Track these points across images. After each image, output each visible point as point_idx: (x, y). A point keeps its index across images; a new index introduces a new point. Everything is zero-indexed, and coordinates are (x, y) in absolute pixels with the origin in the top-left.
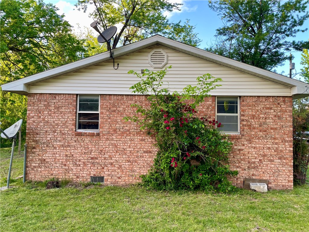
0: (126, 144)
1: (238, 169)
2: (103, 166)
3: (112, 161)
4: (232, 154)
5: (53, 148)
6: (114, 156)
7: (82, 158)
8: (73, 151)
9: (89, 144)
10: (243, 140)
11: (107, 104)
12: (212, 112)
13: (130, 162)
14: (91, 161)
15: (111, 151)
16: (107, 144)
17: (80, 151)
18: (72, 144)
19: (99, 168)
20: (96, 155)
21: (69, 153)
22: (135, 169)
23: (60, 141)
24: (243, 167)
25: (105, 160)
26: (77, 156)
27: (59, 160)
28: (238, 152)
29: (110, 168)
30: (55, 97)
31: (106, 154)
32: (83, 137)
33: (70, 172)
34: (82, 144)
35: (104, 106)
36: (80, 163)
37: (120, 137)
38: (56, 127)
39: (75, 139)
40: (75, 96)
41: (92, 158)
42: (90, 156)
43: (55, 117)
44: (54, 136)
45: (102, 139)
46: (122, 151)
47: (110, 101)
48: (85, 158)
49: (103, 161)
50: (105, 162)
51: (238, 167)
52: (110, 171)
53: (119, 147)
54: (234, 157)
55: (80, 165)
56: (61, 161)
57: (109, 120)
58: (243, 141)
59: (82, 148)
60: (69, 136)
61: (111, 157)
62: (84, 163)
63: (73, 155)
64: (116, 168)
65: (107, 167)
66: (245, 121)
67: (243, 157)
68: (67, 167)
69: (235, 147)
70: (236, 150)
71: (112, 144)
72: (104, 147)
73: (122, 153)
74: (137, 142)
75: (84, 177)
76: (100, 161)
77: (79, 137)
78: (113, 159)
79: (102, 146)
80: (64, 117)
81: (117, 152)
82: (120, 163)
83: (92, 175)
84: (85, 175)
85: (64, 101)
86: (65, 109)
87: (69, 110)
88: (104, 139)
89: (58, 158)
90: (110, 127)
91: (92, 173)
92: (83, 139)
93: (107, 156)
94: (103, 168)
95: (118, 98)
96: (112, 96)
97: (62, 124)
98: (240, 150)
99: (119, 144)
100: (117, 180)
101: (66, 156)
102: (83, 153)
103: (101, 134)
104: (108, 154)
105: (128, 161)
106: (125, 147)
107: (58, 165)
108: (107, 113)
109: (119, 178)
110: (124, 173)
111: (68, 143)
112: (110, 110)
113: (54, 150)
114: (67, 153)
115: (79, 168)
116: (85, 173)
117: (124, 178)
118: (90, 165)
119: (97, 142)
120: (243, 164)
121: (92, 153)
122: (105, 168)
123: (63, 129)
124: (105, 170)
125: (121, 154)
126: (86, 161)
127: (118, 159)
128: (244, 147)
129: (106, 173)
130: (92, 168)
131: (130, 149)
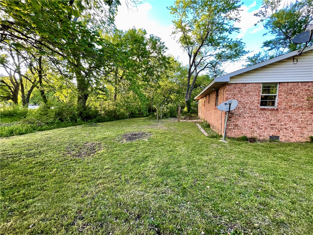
0: (299, 116)
3: (286, 127)
5: (243, 118)
6: (288, 124)
7: (264, 124)
11: (285, 89)
13: (301, 128)
14: (270, 126)
15: (286, 120)
16: (283, 116)
17: (263, 120)
19: (276, 131)
20: (275, 123)
21: (255, 121)
22: (304, 132)
26: (261, 123)
29: (285, 131)
30: (246, 85)
31: (282, 122)
32: (265, 111)
33: (255, 133)
35: (283, 90)
36: (262, 127)
37: (294, 111)
38: (246, 104)
41: (271, 125)
42: (270, 123)
44: (244, 110)
45: (279, 113)
47: (288, 87)
48: (266, 124)
49: (279, 126)
52: (284, 133)
56: (248, 125)
57: (286, 100)
59: (264, 118)
61: (286, 124)
62: (265, 127)
63: (257, 122)
64: (289, 131)
68: (253, 130)
72: (280, 117)
74: (307, 115)
75: (265, 136)
76: (278, 127)
78: (287, 125)
79: (279, 117)
80: (252, 98)
82: (293, 128)
86: (253, 93)
87: (255, 94)
88: (281, 113)
90: (287, 105)
92: (265, 113)
93: (283, 124)
95: (294, 84)
96: (290, 83)
97: (250, 103)
99: (292, 116)
100: (290, 139)
101: (253, 123)
102: (265, 121)
103: (279, 109)
104: (284, 122)
105: (299, 127)
106: (298, 118)
107: (246, 128)
108: (285, 95)
109: (291, 138)
110: (295, 135)
112: (287, 93)
113: (244, 119)
114: (253, 121)
116: (266, 134)
117: (295, 138)
118: (269, 129)
119: (276, 114)
121: (272, 122)
122: (281, 131)
123: (250, 106)
131: (302, 119)
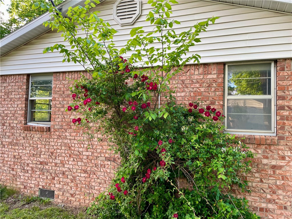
0: (82, 146)
1: (270, 206)
2: (53, 175)
3: (64, 169)
4: (257, 175)
6: (67, 162)
7: (30, 162)
8: (21, 151)
9: (38, 142)
10: (282, 147)
11: (61, 86)
12: (217, 93)
13: (87, 173)
14: (40, 166)
15: (64, 155)
16: (59, 144)
17: (28, 151)
18: (21, 142)
19: (49, 177)
20: (46, 159)
21: (17, 154)
22: (93, 184)
23: (9, 137)
24: (281, 202)
25: (56, 166)
26: (26, 158)
27: (7, 161)
28: (270, 172)
29: (61, 179)
30: (6, 80)
31: (57, 158)
32: (32, 132)
33: (18, 179)
34: (31, 142)
35: (57, 89)
36: (28, 169)
37: (74, 134)
38: (6, 118)
39: (24, 135)
40: (25, 77)
41: (41, 163)
42: (40, 159)
43: (5, 106)
44: (3, 129)
45: (53, 136)
46: (76, 155)
47: (64, 82)
48: (34, 162)
49: (53, 168)
50: (56, 170)
51: (269, 201)
52: (61, 183)
53: (73, 148)
54: (261, 181)
55: (28, 171)
56: (9, 163)
57: (62, 109)
58: (282, 150)
59: (30, 148)
60: (18, 131)
61: (63, 164)
62: (32, 168)
63: (21, 157)
64: (69, 181)
65: (58, 177)
66: (286, 108)
67: (283, 182)
68: (14, 173)
69: (265, 161)
70: (266, 167)
71: (66, 145)
72: (55, 147)
73: (76, 158)
74: (96, 143)
75: (32, 189)
76: (50, 168)
77: (28, 133)
78: (65, 166)
79: (53, 146)
80: (13, 105)
81: (70, 156)
82: (74, 173)
83: (41, 187)
84: (33, 186)
85: (14, 84)
86: (15, 94)
87: (18, 96)
88: (55, 137)
89: (6, 159)
90: (63, 120)
91: (40, 183)
92: (33, 136)
94: (54, 179)
97: (11, 115)
98: (274, 167)
99: (73, 145)
100: (70, 198)
101: (14, 157)
102: (32, 155)
103: (52, 130)
104: (60, 158)
105: (84, 171)
106: (81, 150)
107: (6, 168)
108: (60, 100)
109: (72, 195)
110: (79, 189)
111: (17, 140)
112: (63, 95)
113: (3, 149)
114: (15, 154)
115: (27, 175)
116: (32, 183)
117: (79, 196)
118: (38, 173)
119: (47, 140)
120: (281, 197)
121: (42, 156)
122: (56, 178)
123: (12, 121)
124: (55, 182)
125: (75, 160)
126: (34, 166)
127: (71, 167)
128: (283, 161)
129: (57, 186)
130: (41, 177)
131: (87, 154)
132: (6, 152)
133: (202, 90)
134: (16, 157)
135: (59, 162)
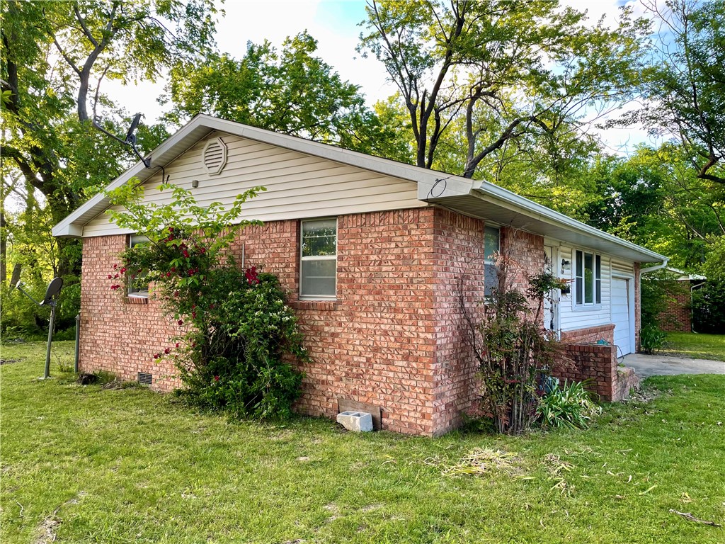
1: (330, 378)
2: (151, 356)
3: (160, 349)
4: (320, 344)
6: (163, 340)
7: (130, 341)
9: (137, 317)
10: (339, 313)
12: (291, 254)
16: (156, 319)
17: (128, 329)
18: (121, 317)
19: (147, 359)
20: (144, 336)
21: (118, 332)
24: (338, 372)
25: (153, 345)
26: (126, 337)
27: (108, 341)
28: (330, 340)
30: (107, 242)
31: (154, 336)
32: (131, 306)
33: (119, 363)
34: (131, 317)
36: (128, 349)
39: (124, 309)
40: (125, 239)
41: (140, 342)
42: (138, 338)
43: (106, 274)
44: (105, 303)
45: (150, 309)
46: (172, 331)
48: (134, 341)
50: (153, 349)
51: (330, 373)
53: (168, 323)
54: (323, 351)
55: (128, 352)
56: (110, 344)
58: (339, 316)
59: (130, 324)
60: (118, 305)
61: (159, 342)
62: (131, 348)
63: (121, 336)
64: (164, 361)
66: (343, 270)
67: (339, 350)
68: (115, 355)
69: (326, 329)
70: (327, 335)
71: (162, 319)
72: (152, 323)
73: (171, 334)
75: (132, 374)
76: (148, 348)
77: (128, 305)
78: (162, 344)
79: (150, 321)
81: (166, 332)
83: (140, 371)
84: (132, 370)
88: (152, 310)
89: (108, 339)
91: (139, 367)
92: (132, 310)
94: (151, 360)
98: (334, 335)
99: (168, 319)
100: (166, 382)
101: (115, 335)
102: (131, 333)
103: (149, 302)
104: (157, 335)
107: (107, 351)
109: (167, 379)
111: (118, 315)
113: (105, 327)
114: (116, 332)
115: (126, 357)
116: (132, 367)
118: (137, 354)
119: (145, 314)
120: (338, 367)
122: (153, 360)
123: (112, 293)
124: (153, 364)
125: (170, 337)
126: (133, 346)
127: (167, 344)
128: (340, 328)
129: (154, 368)
130: (139, 358)
132: (108, 331)
133: (279, 250)
134: (117, 336)
135: (156, 340)
